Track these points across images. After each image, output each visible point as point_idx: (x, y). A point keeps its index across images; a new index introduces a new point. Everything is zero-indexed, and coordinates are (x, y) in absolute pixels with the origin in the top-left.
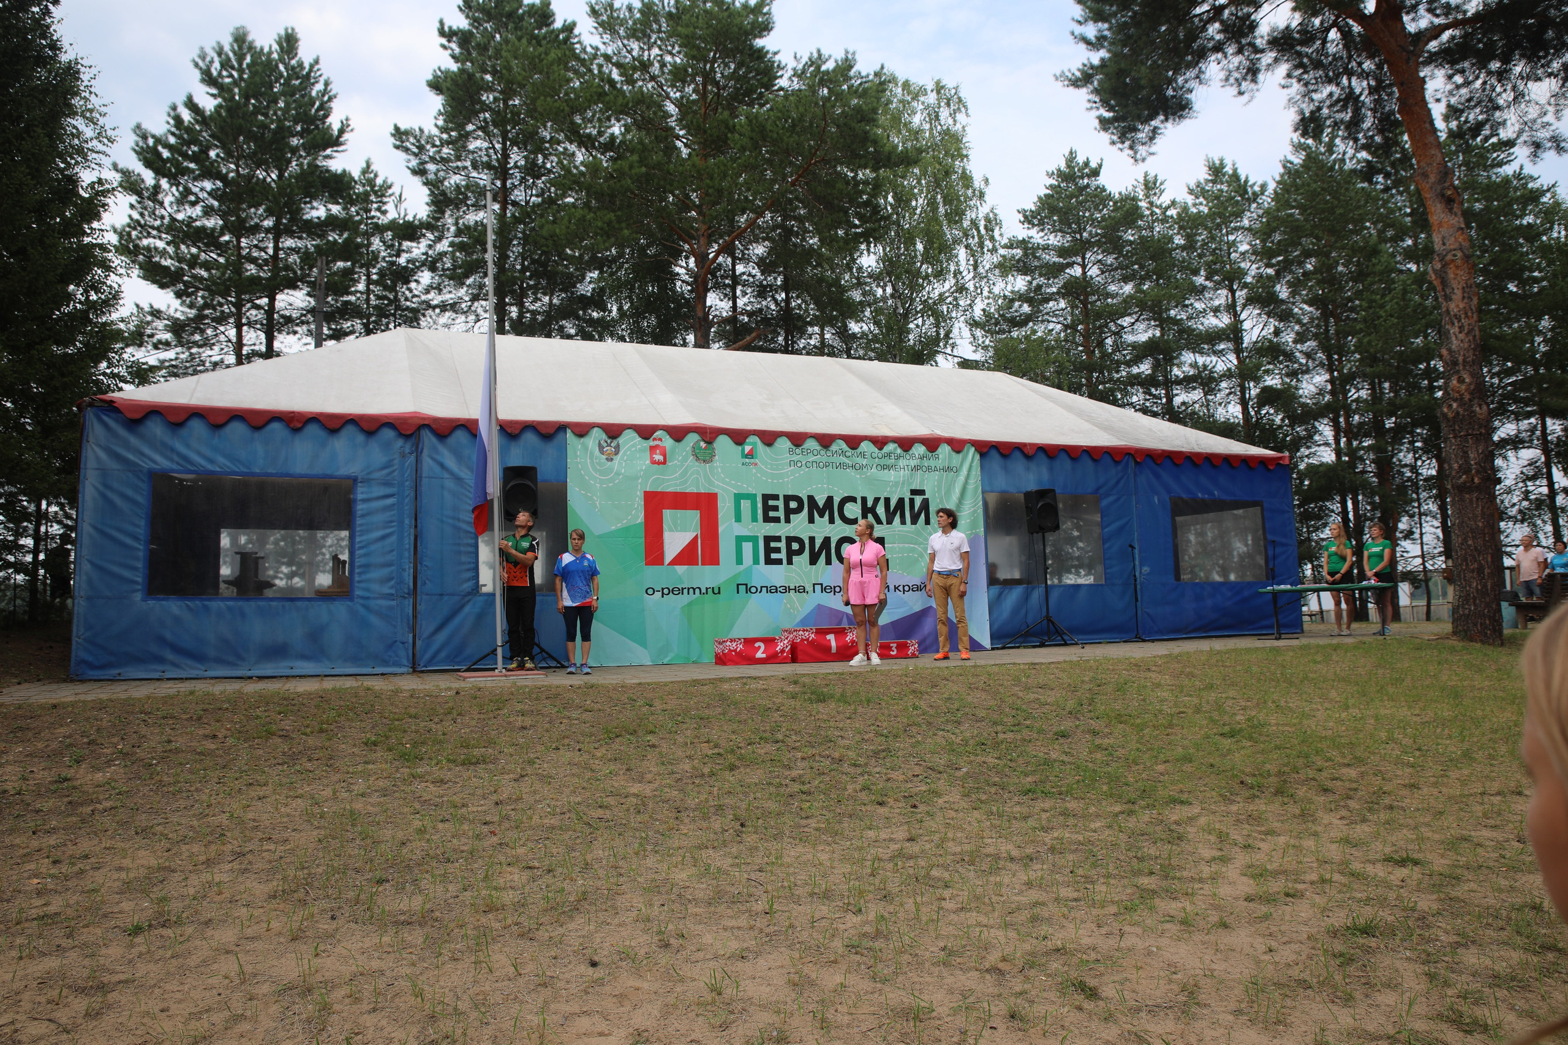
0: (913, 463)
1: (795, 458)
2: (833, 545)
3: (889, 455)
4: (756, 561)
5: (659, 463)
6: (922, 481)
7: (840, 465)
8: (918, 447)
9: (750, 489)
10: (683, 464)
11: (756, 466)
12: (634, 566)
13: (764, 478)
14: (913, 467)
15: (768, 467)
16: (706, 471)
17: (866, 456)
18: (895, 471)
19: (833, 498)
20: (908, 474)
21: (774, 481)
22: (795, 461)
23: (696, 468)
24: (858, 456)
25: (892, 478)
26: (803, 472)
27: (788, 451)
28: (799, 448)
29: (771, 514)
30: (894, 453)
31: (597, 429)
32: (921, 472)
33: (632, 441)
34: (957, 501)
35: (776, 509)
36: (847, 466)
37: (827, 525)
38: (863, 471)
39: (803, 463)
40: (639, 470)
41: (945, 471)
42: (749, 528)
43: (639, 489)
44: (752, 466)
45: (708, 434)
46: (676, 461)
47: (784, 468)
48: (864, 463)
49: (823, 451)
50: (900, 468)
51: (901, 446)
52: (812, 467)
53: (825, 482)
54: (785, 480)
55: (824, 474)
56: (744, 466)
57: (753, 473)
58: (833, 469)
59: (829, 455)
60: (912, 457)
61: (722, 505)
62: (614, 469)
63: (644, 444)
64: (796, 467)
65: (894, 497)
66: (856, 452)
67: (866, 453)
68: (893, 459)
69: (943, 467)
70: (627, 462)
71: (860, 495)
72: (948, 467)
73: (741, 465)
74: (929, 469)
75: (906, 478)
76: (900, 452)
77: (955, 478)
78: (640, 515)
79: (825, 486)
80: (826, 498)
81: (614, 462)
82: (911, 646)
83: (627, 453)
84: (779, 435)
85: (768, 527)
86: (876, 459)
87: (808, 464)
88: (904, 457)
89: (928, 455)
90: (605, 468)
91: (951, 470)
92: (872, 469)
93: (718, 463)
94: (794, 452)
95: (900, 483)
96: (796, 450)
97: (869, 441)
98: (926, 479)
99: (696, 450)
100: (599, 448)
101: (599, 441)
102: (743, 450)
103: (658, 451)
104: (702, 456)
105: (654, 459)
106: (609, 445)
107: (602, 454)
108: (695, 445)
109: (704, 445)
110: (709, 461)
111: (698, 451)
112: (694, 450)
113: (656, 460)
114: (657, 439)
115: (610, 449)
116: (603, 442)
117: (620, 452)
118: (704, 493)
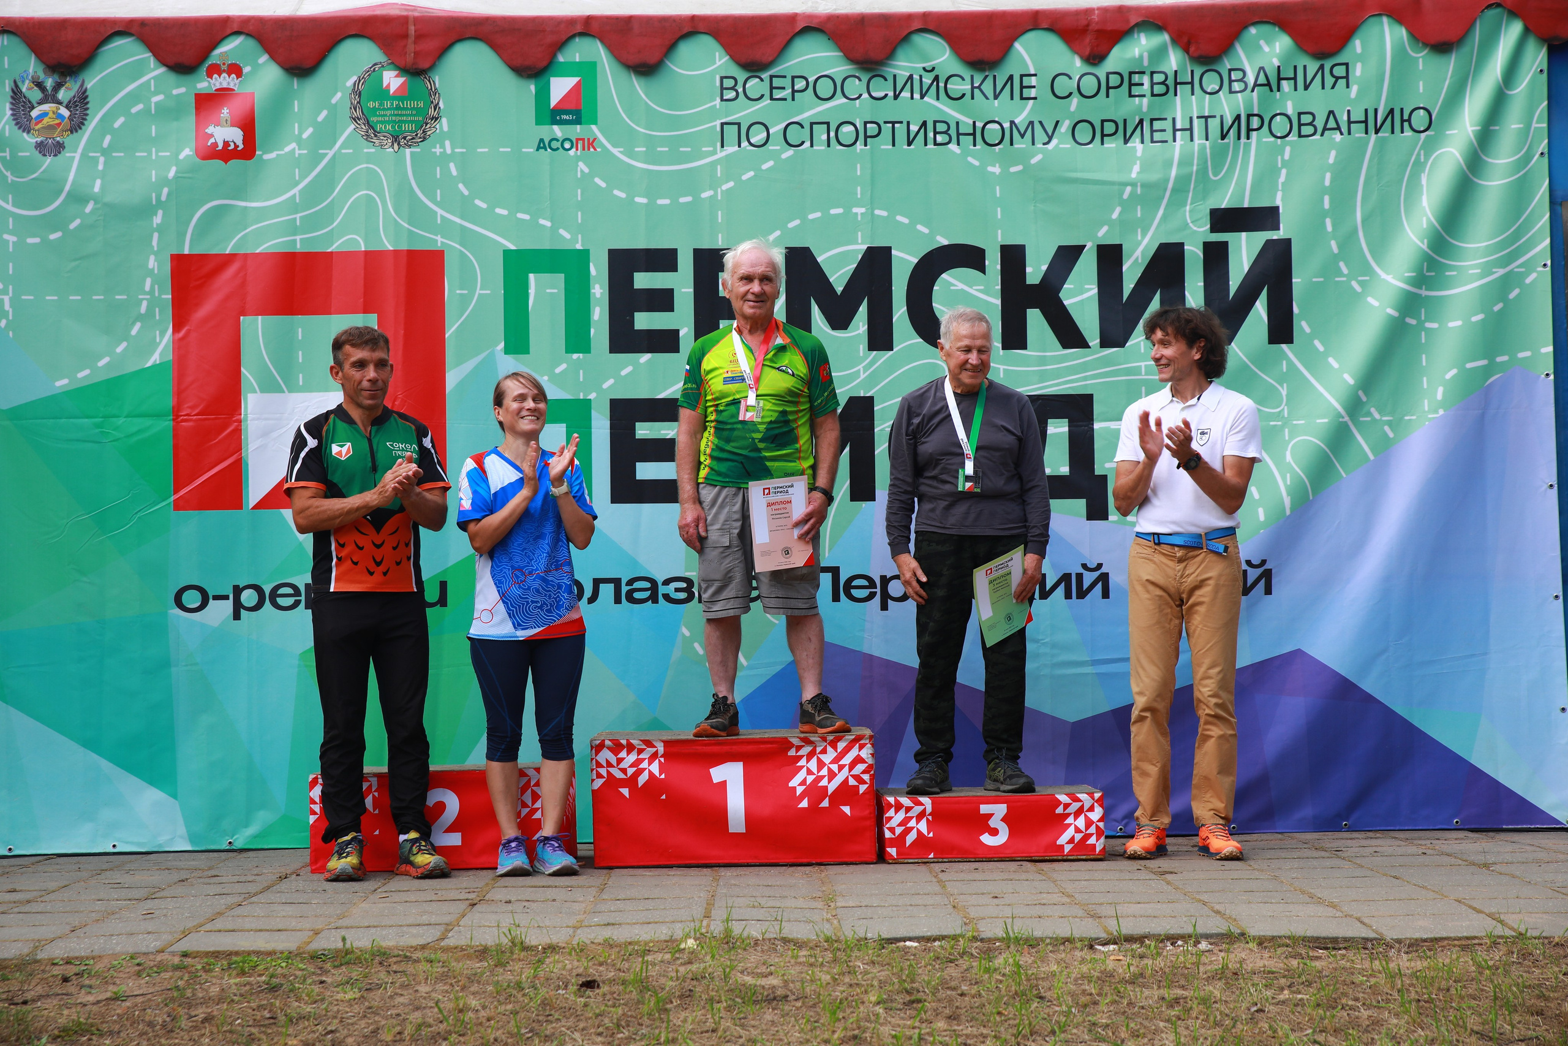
0: (1228, 106)
1: (744, 112)
2: (883, 427)
3: (1128, 81)
5: (226, 154)
6: (1267, 176)
7: (923, 130)
8: (1262, 42)
9: (562, 232)
10: (320, 151)
11: (589, 149)
12: (136, 513)
13: (616, 192)
14: (1229, 120)
15: (636, 149)
16: (414, 172)
17: (1033, 93)
18: (1152, 141)
19: (894, 252)
20: (1208, 150)
21: (660, 202)
22: (739, 124)
23: (365, 166)
24: (998, 91)
25: (1136, 168)
26: (771, 163)
27: (722, 88)
28: (763, 77)
29: (643, 321)
30: (1152, 73)
31: (5, 43)
32: (1264, 140)
33: (134, 80)
34: (1423, 243)
35: (663, 300)
36: (953, 132)
37: (861, 355)
38: (1016, 146)
39: (776, 129)
40: (154, 180)
41: (1377, 132)
42: (558, 370)
43: (156, 249)
44: (577, 149)
45: (411, 39)
46: (293, 145)
47: (704, 149)
48: (1021, 120)
49: (857, 80)
50: (1175, 130)
51: (1185, 39)
52: (807, 144)
53: (859, 196)
54: (704, 195)
55: (859, 165)
56: (546, 150)
57: (579, 176)
58: (894, 145)
59: (882, 94)
60: (1231, 81)
61: (461, 295)
62: (66, 181)
63: (178, 87)
64: (745, 144)
65: (1139, 243)
66: (995, 77)
67: (1033, 81)
68: (1148, 94)
69: (1366, 110)
70: (114, 154)
71: (1000, 240)
72: (1392, 111)
73: (537, 150)
74: (1300, 125)
75: (1195, 168)
76: (1175, 68)
77: (1419, 155)
78: (158, 340)
79: (855, 210)
80: (860, 257)
81: (66, 154)
82: (1072, 816)
83: (117, 125)
84: (686, 30)
85: (630, 369)
86: (1075, 100)
87: (794, 135)
88: (1192, 83)
89: (1305, 67)
90: (33, 179)
91: (1403, 121)
92: (1050, 138)
93: (447, 143)
94: (740, 90)
95: (1170, 185)
96: (754, 82)
97: (1050, 29)
98: (1285, 164)
99: (369, 101)
100: (12, 109)
101: (15, 82)
102: (543, 94)
103: (225, 112)
104: (388, 122)
105: (212, 140)
106: (49, 97)
107: (24, 131)
108: (365, 81)
109: (401, 80)
110: (413, 139)
111: (371, 104)
112: (359, 102)
113: (215, 144)
114: (224, 71)
115: (55, 109)
116: (33, 85)
117: (83, 124)
118: (395, 252)
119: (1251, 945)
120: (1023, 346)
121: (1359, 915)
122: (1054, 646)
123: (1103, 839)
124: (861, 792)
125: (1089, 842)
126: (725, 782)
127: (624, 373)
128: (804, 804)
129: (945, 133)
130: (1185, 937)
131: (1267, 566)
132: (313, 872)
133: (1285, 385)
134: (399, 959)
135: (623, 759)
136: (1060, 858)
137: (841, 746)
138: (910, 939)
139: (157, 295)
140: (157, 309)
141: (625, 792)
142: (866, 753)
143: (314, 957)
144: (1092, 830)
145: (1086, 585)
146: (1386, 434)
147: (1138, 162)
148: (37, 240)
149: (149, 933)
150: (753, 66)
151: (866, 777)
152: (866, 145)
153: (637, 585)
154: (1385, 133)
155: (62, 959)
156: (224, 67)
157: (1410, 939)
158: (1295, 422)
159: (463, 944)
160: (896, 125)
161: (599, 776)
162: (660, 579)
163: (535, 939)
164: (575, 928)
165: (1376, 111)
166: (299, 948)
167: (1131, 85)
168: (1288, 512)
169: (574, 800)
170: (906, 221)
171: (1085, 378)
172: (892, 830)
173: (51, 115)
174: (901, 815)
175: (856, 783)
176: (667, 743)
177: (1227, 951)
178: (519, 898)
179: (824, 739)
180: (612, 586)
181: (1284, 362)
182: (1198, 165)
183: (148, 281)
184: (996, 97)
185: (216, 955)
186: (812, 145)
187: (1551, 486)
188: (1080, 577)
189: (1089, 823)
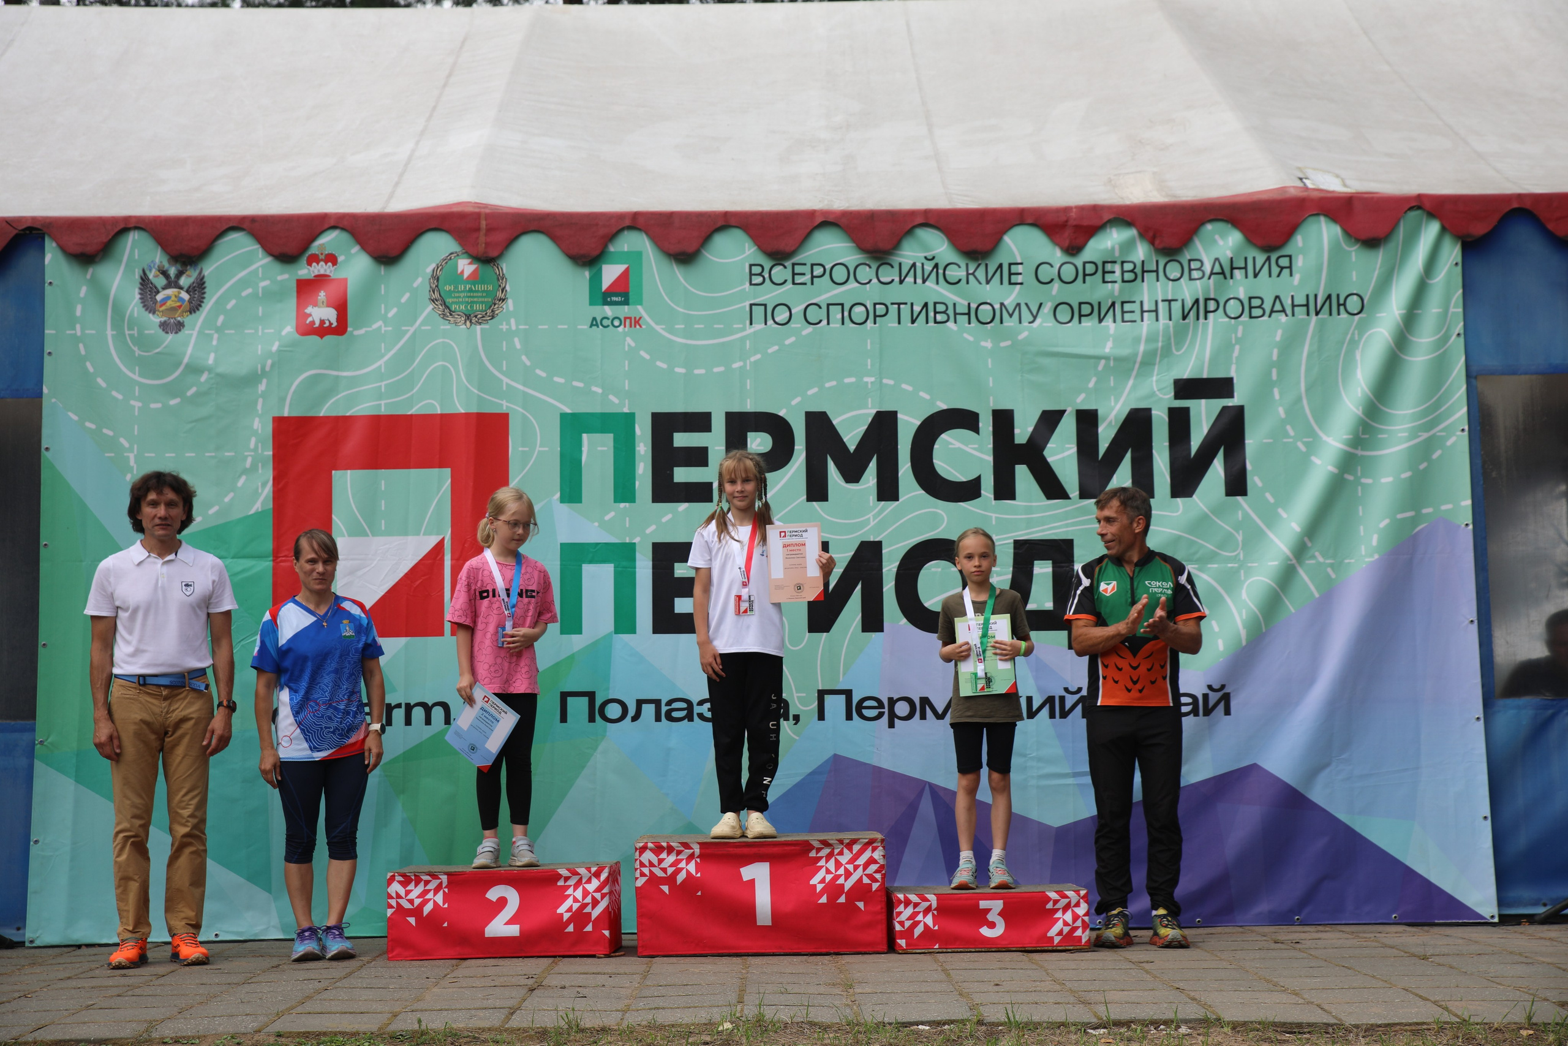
0: (1188, 291)
1: (769, 295)
2: (890, 568)
3: (1102, 268)
4: (625, 622)
5: (322, 331)
6: (1223, 350)
7: (924, 310)
8: (1217, 237)
9: (611, 397)
10: (403, 328)
11: (635, 327)
12: (240, 642)
13: (659, 364)
14: (1189, 303)
15: (676, 326)
16: (483, 346)
17: (1019, 279)
18: (1123, 321)
19: (899, 416)
20: (1171, 329)
21: (697, 372)
22: (765, 305)
23: (441, 340)
24: (989, 277)
25: (1109, 344)
26: (793, 339)
27: (751, 274)
28: (786, 264)
29: (682, 475)
30: (1123, 263)
31: (136, 237)
32: (1220, 320)
33: (245, 267)
34: (1358, 409)
35: (698, 457)
36: (951, 312)
37: (871, 504)
38: (1005, 324)
39: (797, 310)
40: (259, 353)
41: (1317, 313)
42: (607, 518)
43: (260, 412)
44: (625, 326)
45: (483, 232)
46: (380, 323)
47: (735, 326)
48: (1010, 302)
49: (867, 268)
50: (1143, 312)
51: (1151, 234)
52: (825, 322)
53: (869, 367)
54: (736, 365)
55: (869, 341)
56: (598, 327)
57: (626, 349)
58: (899, 323)
59: (888, 280)
60: (1190, 270)
61: (523, 451)
62: (185, 354)
63: (282, 274)
64: (770, 322)
65: (1113, 409)
66: (987, 265)
67: (1020, 269)
68: (1119, 280)
69: (1307, 296)
70: (226, 332)
71: (991, 405)
72: (1329, 297)
73: (591, 327)
74: (1251, 308)
75: (1160, 344)
76: (1142, 258)
77: (1353, 334)
78: (260, 491)
79: (866, 379)
80: (870, 420)
81: (185, 332)
82: (1061, 911)
83: (229, 306)
84: (720, 224)
85: (670, 516)
86: (1057, 285)
87: (813, 314)
88: (1157, 271)
89: (1254, 258)
90: (157, 353)
91: (1339, 305)
92: (1035, 317)
93: (513, 321)
94: (767, 276)
95: (1139, 359)
96: (777, 270)
97: (1034, 225)
98: (1238, 341)
99: (445, 285)
100: (140, 294)
101: (144, 271)
102: (596, 279)
103: (322, 295)
104: (462, 303)
105: (310, 319)
106: (172, 283)
107: (150, 312)
108: (442, 268)
109: (473, 267)
110: (483, 317)
111: (447, 288)
112: (437, 286)
113: (313, 322)
114: (322, 260)
115: (177, 294)
116: (158, 273)
117: (200, 306)
118: (467, 415)
119: (1226, 1029)
120: (1012, 496)
121: (1319, 1002)
122: (1039, 759)
123: (1088, 932)
124: (874, 890)
125: (1076, 934)
126: (752, 882)
127: (664, 520)
128: (824, 900)
129: (944, 312)
130: (1167, 1023)
131: (1226, 691)
132: (389, 959)
133: (1241, 532)
134: (468, 1039)
135: (663, 860)
136: (1050, 948)
137: (856, 848)
138: (923, 1023)
139: (260, 451)
140: (260, 464)
141: (665, 888)
142: (878, 855)
143: (393, 1037)
144: (1079, 923)
145: (1068, 705)
146: (1329, 576)
147: (1111, 339)
148: (159, 405)
149: (247, 1015)
150: (779, 256)
151: (878, 876)
152: (875, 323)
153: (675, 705)
154: (1324, 315)
155: (171, 1039)
156: (321, 257)
157: (1367, 1025)
158: (1249, 565)
159: (525, 1026)
160: (902, 306)
161: (643, 874)
162: (695, 701)
163: (588, 1022)
164: (624, 1012)
165: (1316, 296)
166: (380, 1029)
167: (1104, 272)
168: (1244, 643)
169: (619, 896)
170: (910, 388)
171: (1067, 525)
172: (902, 923)
173: (173, 298)
174: (910, 911)
175: (868, 881)
176: (702, 845)
177: (1207, 1035)
178: (573, 984)
179: (841, 842)
180: (653, 706)
181: (1240, 513)
182: (1162, 342)
183: (253, 440)
184: (988, 282)
185: (307, 1035)
186: (828, 324)
187: (1472, 621)
188: (1062, 699)
189: (1076, 917)
